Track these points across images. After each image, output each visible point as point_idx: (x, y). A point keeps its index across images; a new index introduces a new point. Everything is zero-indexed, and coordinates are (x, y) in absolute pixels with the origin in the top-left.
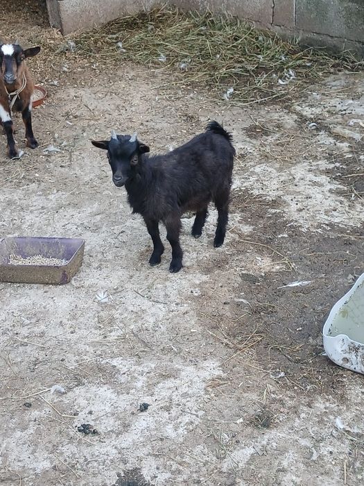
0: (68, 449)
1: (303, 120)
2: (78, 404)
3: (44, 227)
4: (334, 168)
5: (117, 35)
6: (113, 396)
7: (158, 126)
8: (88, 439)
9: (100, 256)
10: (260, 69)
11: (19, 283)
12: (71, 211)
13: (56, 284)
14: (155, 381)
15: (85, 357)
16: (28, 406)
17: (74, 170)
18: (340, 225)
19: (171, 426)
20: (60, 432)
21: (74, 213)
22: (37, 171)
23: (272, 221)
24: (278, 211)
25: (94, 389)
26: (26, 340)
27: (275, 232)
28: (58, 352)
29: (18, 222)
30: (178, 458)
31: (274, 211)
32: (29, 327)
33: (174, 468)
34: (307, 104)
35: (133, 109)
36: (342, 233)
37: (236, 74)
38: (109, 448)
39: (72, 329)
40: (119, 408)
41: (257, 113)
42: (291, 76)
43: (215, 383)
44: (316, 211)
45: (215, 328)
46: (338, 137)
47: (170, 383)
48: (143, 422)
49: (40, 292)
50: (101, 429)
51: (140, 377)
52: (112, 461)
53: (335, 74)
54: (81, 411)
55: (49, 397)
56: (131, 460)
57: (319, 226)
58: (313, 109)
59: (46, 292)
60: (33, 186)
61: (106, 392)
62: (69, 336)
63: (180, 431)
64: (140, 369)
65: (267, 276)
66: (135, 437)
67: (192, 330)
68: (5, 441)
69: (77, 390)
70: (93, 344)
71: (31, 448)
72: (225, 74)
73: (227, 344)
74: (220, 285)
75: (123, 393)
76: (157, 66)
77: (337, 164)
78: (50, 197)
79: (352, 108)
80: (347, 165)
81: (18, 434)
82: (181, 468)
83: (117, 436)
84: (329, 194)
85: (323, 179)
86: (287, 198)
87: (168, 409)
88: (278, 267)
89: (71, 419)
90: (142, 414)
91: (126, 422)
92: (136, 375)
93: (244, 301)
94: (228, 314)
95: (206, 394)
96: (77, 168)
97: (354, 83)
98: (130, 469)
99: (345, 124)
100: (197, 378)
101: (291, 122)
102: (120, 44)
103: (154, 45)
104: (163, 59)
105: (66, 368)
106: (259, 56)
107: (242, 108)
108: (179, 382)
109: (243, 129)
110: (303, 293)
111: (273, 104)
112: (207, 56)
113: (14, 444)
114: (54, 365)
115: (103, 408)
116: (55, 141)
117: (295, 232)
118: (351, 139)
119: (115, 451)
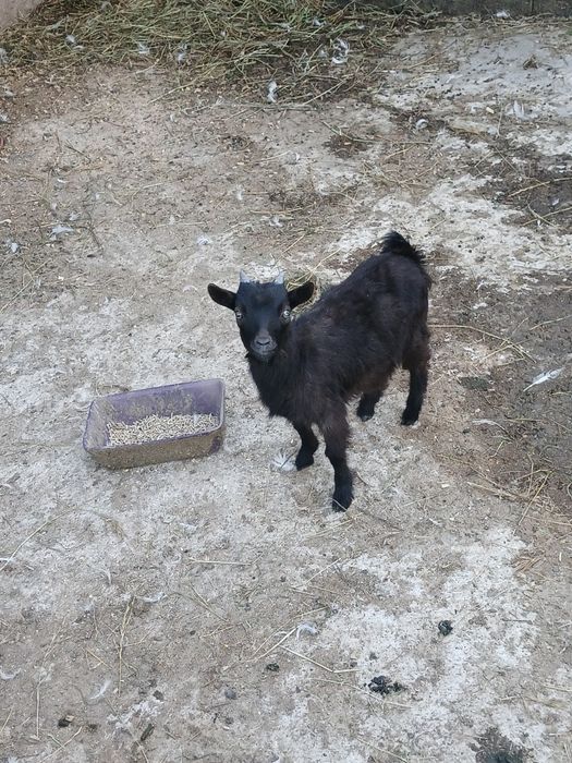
0: (374, 725)
1: (400, 117)
2: (346, 646)
3: (124, 364)
4: (487, 184)
5: (58, 24)
6: (390, 620)
7: (198, 162)
8: (393, 700)
9: (240, 396)
10: (296, 46)
11: (142, 466)
12: (151, 330)
13: (201, 456)
14: (436, 580)
15: (313, 567)
16: (275, 670)
17: (113, 258)
18: (549, 273)
19: (501, 649)
20: (347, 701)
21: (158, 331)
22: (56, 270)
23: (450, 286)
24: (451, 267)
25: (355, 615)
26: (207, 560)
27: (465, 302)
28: (267, 567)
29: (77, 363)
30: (541, 697)
31: (443, 269)
32: (198, 535)
33: (543, 714)
34: (391, 89)
35: (143, 139)
36: (558, 284)
37: (263, 58)
38: (433, 708)
39: (266, 525)
40: (409, 638)
41: (328, 116)
42: (343, 48)
43: (520, 563)
44: (503, 256)
45: (472, 473)
46: (466, 136)
47: (458, 579)
48: (457, 651)
49: (184, 474)
50: (404, 678)
51: (412, 580)
52: (449, 726)
53: (404, 36)
54: (358, 657)
55: (297, 647)
56: (476, 718)
57: (521, 281)
58: (405, 96)
59: (193, 472)
60: (65, 297)
61: (374, 616)
62: (270, 537)
63: (520, 652)
64: (403, 566)
65: (495, 374)
66: (461, 679)
67: (443, 486)
68: (272, 738)
69: (334, 624)
70: (310, 542)
71: (319, 739)
72: (250, 61)
73: (504, 497)
74: (440, 404)
75: (401, 613)
76: (143, 64)
77: (489, 178)
78: (102, 311)
79: (456, 86)
80: (503, 177)
81: (286, 720)
82: (553, 711)
83: (434, 685)
84: (505, 227)
85: (482, 204)
86: (451, 244)
87: (481, 621)
88: (502, 357)
89: (350, 674)
90: (447, 639)
91: (433, 658)
92: (404, 578)
93: (489, 422)
94: (478, 447)
95: (521, 584)
96: (115, 255)
97: (437, 47)
98: (483, 732)
99: (465, 114)
100: (492, 562)
101: (385, 121)
102: (71, 39)
103: (122, 31)
104: (144, 51)
105: (295, 591)
106: (284, 25)
107: (304, 112)
108: (470, 573)
109: (325, 145)
110: (562, 391)
111: (342, 98)
112: (206, 36)
113: (289, 739)
114: (274, 592)
115: (386, 644)
116: (55, 215)
117: (496, 300)
118: (484, 135)
119: (443, 710)
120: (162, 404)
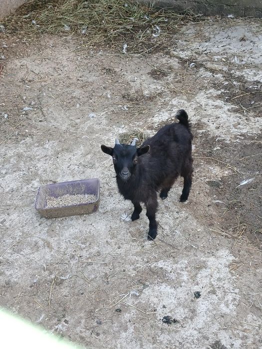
0: (164, 338)
1: (183, 62)
2: (152, 302)
3: (54, 171)
4: (221, 93)
5: (29, 15)
6: (172, 290)
7: (90, 80)
8: (173, 327)
9: (107, 187)
10: (136, 28)
11: (61, 217)
12: (67, 156)
13: (89, 213)
14: (194, 273)
15: (138, 265)
16: (119, 312)
17: (51, 122)
18: (249, 135)
19: (222, 305)
20: (152, 327)
21: (70, 156)
22: (24, 127)
23: (204, 139)
24: (204, 131)
25: (156, 288)
26: (90, 260)
27: (210, 147)
28: (117, 265)
29: (33, 169)
30: (240, 327)
31: (201, 131)
32: (86, 249)
33: (241, 335)
34: (179, 49)
35: (66, 69)
36: (253, 139)
37: (121, 33)
38: (191, 331)
39: (117, 246)
40: (181, 299)
41: (150, 60)
42: (158, 30)
43: (232, 266)
44: (228, 126)
45: (211, 225)
46: (213, 71)
47: (204, 273)
48: (202, 305)
49: (80, 221)
50: (178, 317)
51: (183, 273)
52: (198, 340)
53: (186, 25)
54: (158, 307)
55: (130, 302)
56: (210, 336)
57: (236, 138)
58: (185, 52)
59: (84, 221)
60: (28, 140)
61: (165, 288)
62: (119, 251)
63: (231, 307)
64: (179, 266)
65: (223, 180)
66: (204, 318)
67: (198, 230)
68: (117, 343)
69: (147, 291)
70: (137, 254)
71: (139, 343)
72: (115, 34)
73: (226, 236)
74: (198, 193)
75: (177, 287)
76: (66, 34)
77: (223, 90)
78: (45, 146)
79: (209, 48)
80: (229, 90)
81: (124, 334)
82: (245, 334)
83: (192, 320)
84: (229, 113)
85: (219, 102)
86: (205, 120)
87: (214, 292)
88: (227, 172)
89: (154, 314)
90: (198, 300)
91: (192, 308)
92: (179, 271)
93: (220, 202)
94: (214, 213)
95: (233, 276)
96: (52, 121)
97: (200, 30)
98: (214, 343)
99: (213, 61)
100: (220, 265)
101: (176, 63)
102: (34, 22)
103: (57, 19)
104: (67, 28)
105: (129, 276)
106: (131, 18)
107: (139, 58)
108: (209, 270)
109: (148, 74)
110: (253, 188)
111: (156, 52)
112: (95, 22)
113: (125, 343)
114: (120, 276)
115: (170, 301)
116: (25, 102)
117: (224, 146)
118: (221, 71)
119: (195, 332)
120: (71, 189)
